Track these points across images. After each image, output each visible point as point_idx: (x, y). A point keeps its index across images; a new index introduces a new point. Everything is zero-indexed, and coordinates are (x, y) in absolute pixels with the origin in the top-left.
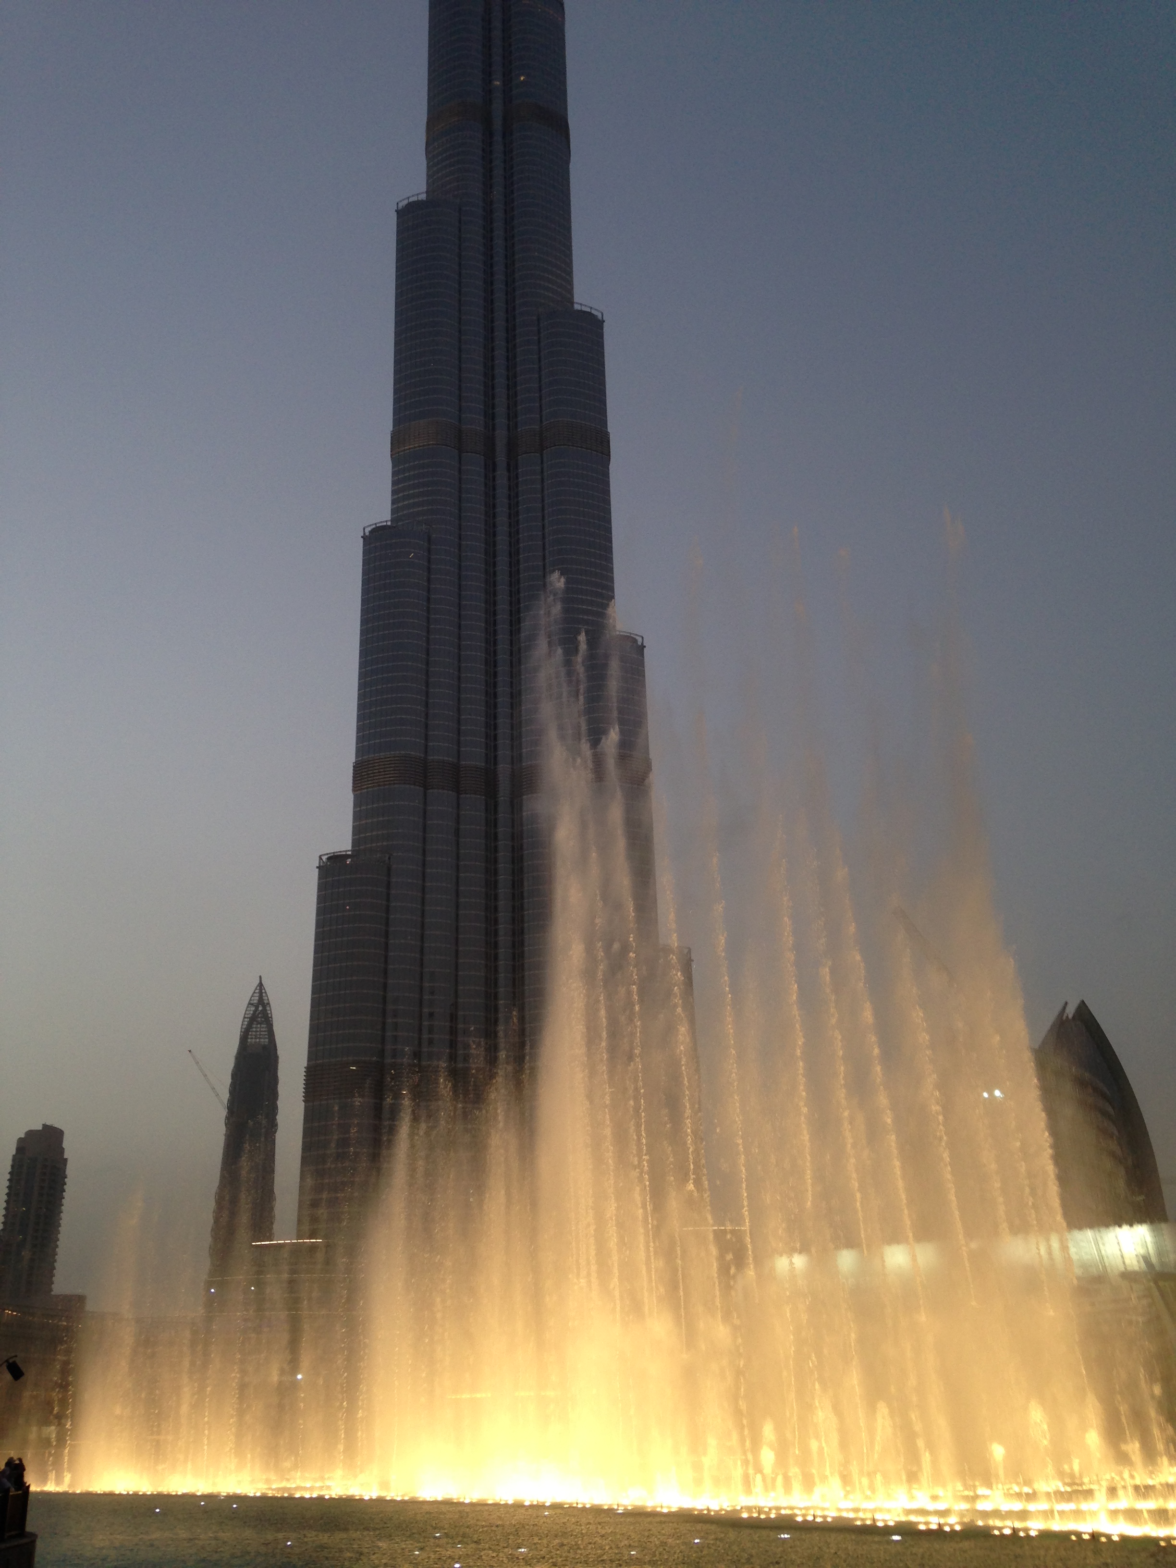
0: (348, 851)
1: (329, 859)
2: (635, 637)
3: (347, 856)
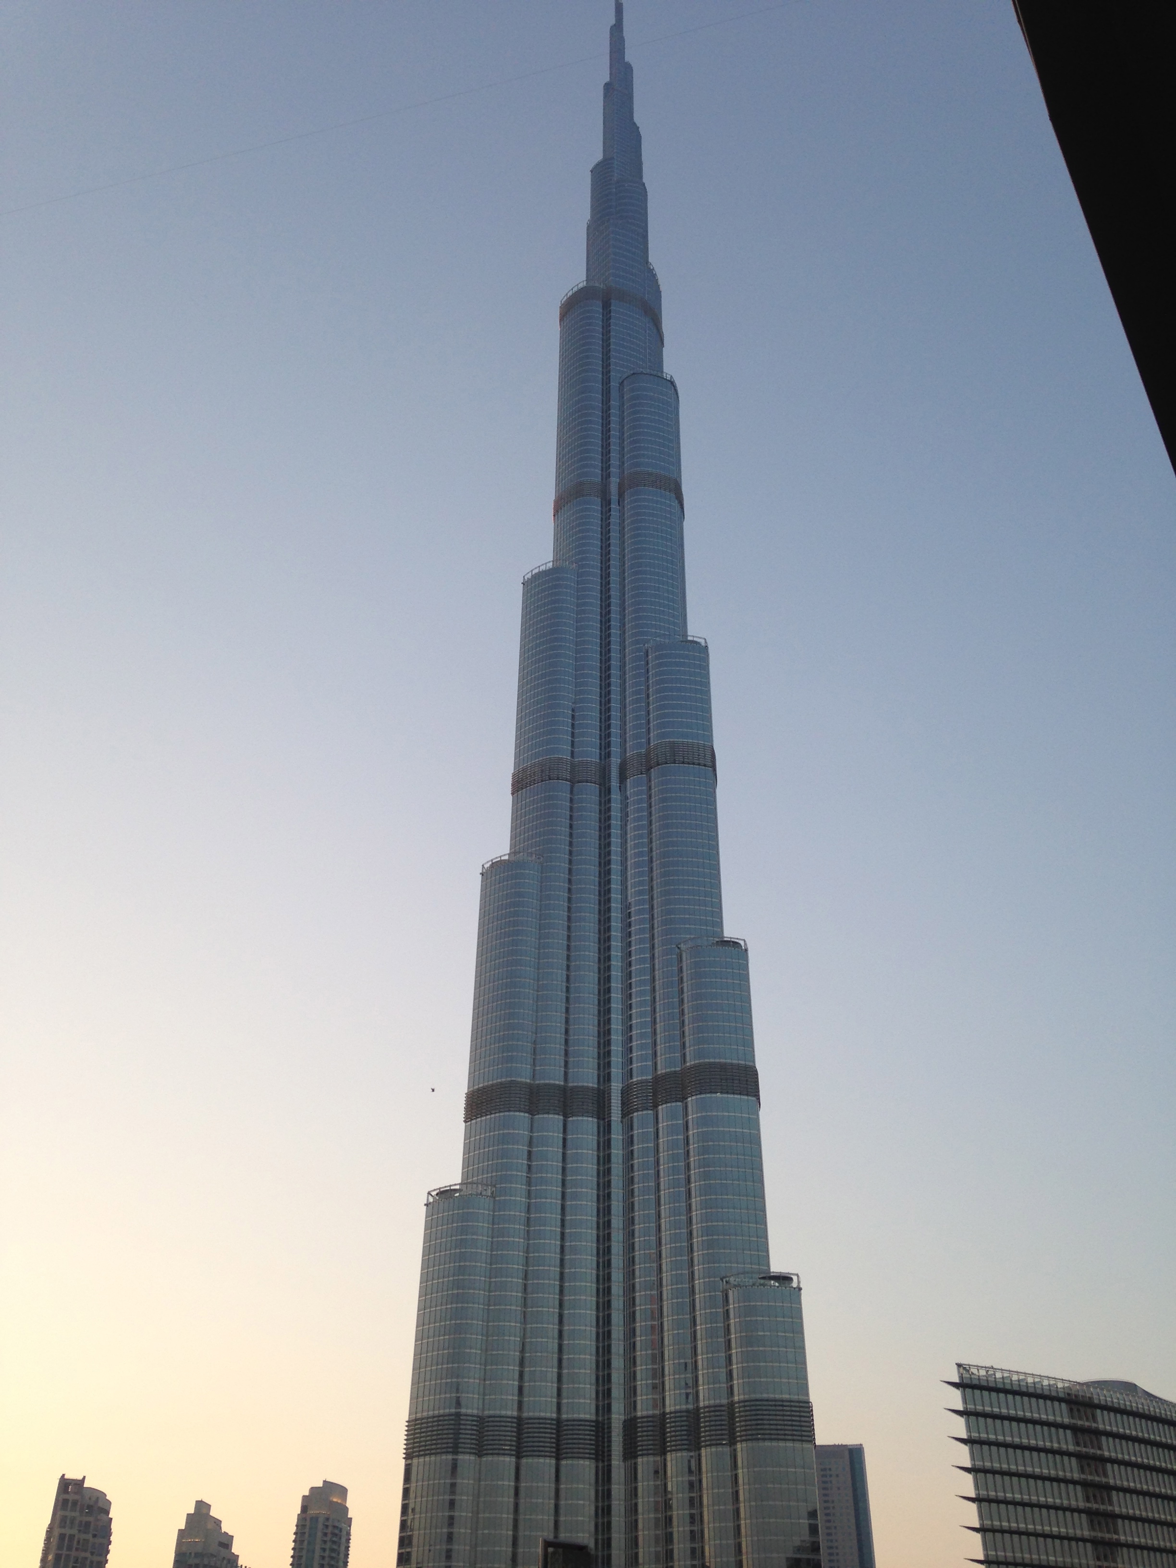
0: (455, 1185)
1: (437, 1194)
2: (737, 941)
3: (455, 1191)
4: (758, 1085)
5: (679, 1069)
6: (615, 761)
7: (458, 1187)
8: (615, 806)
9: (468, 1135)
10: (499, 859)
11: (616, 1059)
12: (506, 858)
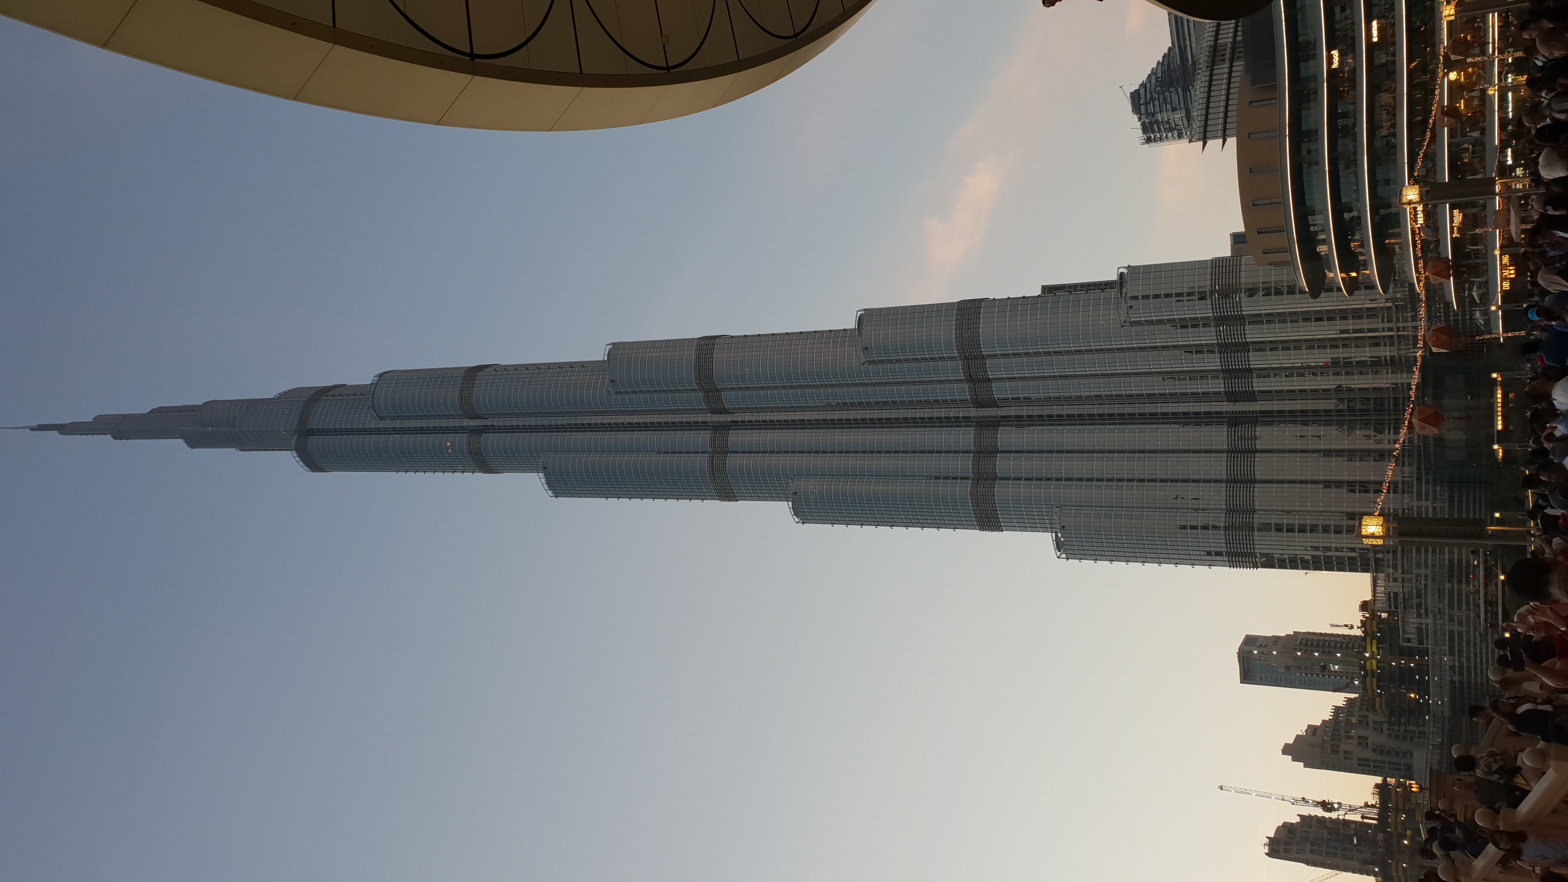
0: (1052, 536)
1: (1059, 551)
2: (858, 317)
3: (1057, 536)
4: (973, 300)
5: (960, 362)
6: (709, 418)
7: (1054, 534)
8: (747, 417)
9: (1012, 528)
10: (791, 509)
11: (953, 413)
12: (790, 503)
